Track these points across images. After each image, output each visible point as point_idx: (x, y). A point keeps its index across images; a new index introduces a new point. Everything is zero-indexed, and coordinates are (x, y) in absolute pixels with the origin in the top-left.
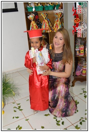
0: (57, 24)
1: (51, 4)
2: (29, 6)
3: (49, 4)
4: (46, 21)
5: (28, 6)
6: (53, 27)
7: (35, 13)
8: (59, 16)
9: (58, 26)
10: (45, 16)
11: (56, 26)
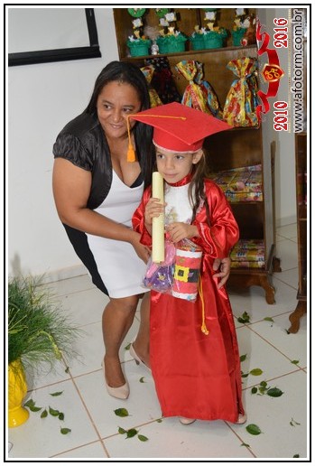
0: (234, 100)
1: (212, 30)
2: (135, 38)
3: (208, 29)
4: (196, 89)
5: (131, 39)
6: (222, 111)
7: (159, 62)
8: (244, 69)
9: (239, 106)
10: (192, 71)
11: (233, 107)
